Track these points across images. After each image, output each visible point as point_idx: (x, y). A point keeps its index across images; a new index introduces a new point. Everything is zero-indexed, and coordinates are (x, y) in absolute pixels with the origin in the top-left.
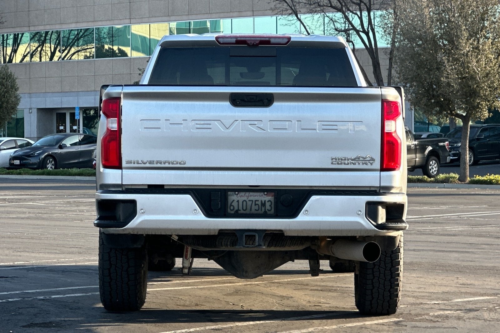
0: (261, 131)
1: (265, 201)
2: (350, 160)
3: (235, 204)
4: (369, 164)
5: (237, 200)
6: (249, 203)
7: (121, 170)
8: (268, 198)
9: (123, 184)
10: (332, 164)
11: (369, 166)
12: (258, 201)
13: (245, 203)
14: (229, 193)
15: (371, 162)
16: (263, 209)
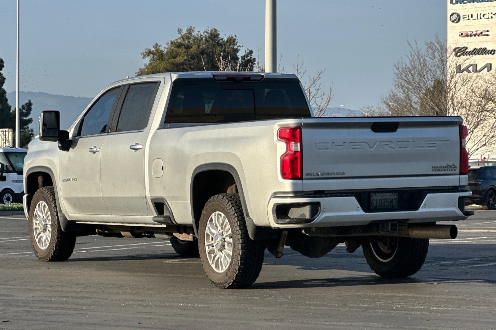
0: (391, 149)
1: (393, 199)
2: (443, 168)
3: (375, 202)
4: (453, 170)
5: (376, 199)
6: (383, 201)
7: (302, 181)
8: (394, 197)
9: (304, 191)
10: (433, 171)
11: (453, 172)
12: (388, 199)
13: (380, 201)
14: (372, 194)
15: (455, 169)
16: (392, 204)
